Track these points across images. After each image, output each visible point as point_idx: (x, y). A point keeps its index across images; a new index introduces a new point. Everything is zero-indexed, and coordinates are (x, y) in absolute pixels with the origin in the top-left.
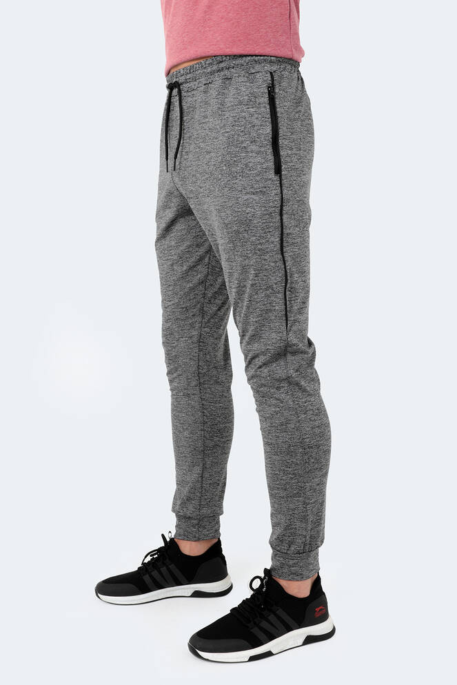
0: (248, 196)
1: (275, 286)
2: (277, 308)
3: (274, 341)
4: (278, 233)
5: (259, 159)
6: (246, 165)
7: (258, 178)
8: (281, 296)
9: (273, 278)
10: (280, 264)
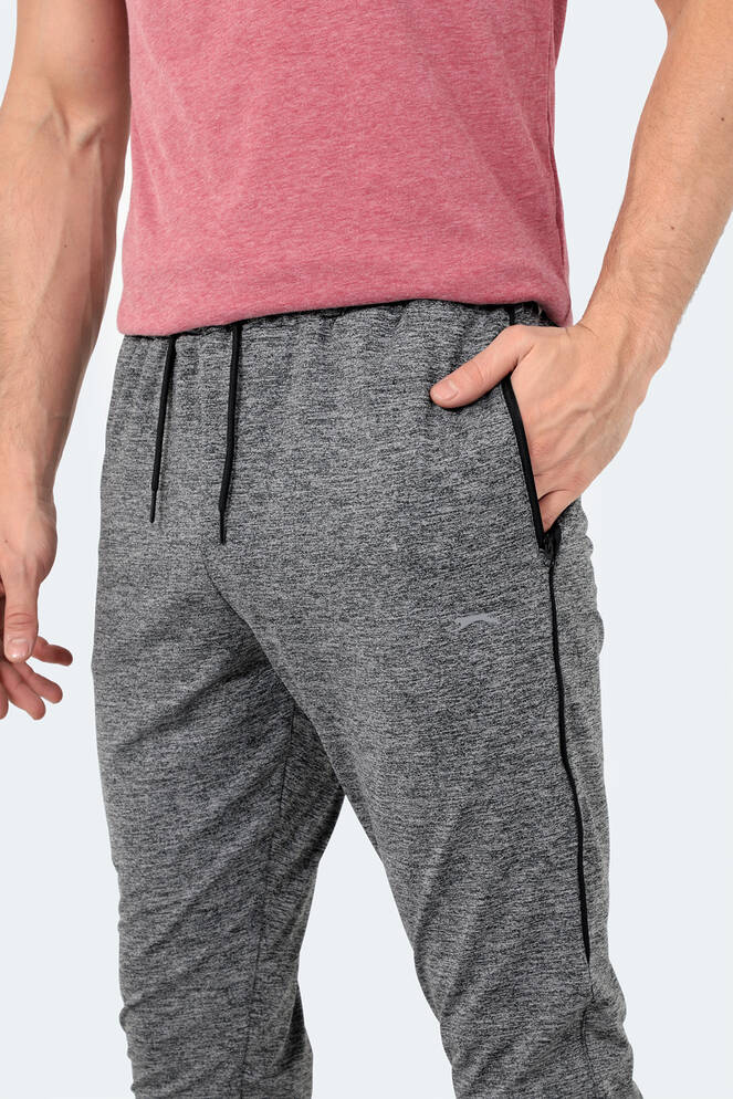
0: (472, 619)
1: (552, 852)
2: (559, 909)
3: (556, 999)
4: (552, 710)
5: (493, 517)
6: (459, 537)
7: (495, 568)
8: (569, 875)
9: (546, 831)
10: (562, 790)
